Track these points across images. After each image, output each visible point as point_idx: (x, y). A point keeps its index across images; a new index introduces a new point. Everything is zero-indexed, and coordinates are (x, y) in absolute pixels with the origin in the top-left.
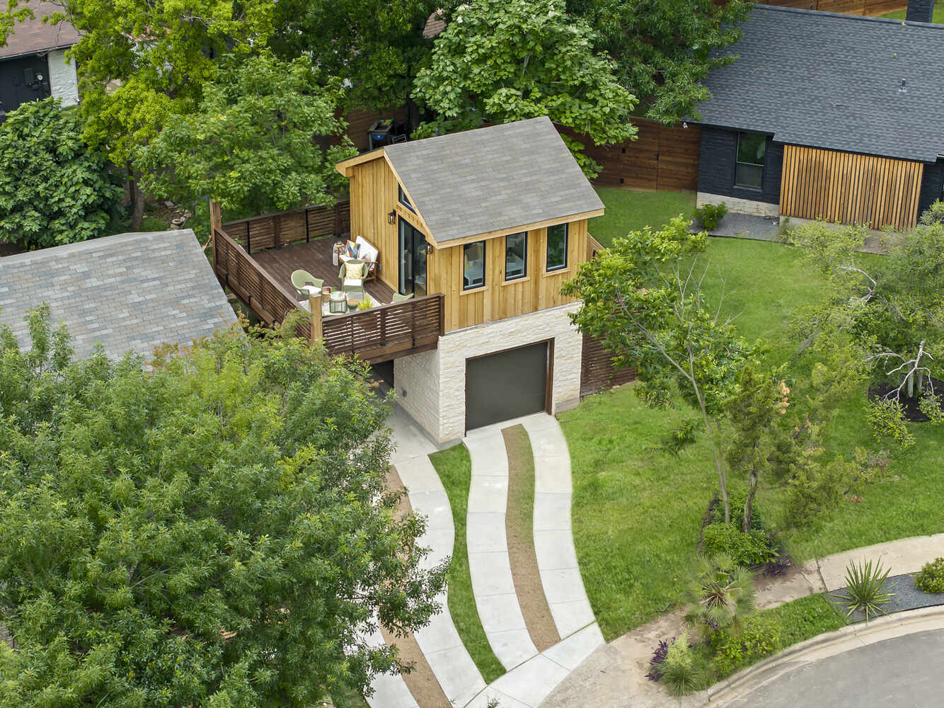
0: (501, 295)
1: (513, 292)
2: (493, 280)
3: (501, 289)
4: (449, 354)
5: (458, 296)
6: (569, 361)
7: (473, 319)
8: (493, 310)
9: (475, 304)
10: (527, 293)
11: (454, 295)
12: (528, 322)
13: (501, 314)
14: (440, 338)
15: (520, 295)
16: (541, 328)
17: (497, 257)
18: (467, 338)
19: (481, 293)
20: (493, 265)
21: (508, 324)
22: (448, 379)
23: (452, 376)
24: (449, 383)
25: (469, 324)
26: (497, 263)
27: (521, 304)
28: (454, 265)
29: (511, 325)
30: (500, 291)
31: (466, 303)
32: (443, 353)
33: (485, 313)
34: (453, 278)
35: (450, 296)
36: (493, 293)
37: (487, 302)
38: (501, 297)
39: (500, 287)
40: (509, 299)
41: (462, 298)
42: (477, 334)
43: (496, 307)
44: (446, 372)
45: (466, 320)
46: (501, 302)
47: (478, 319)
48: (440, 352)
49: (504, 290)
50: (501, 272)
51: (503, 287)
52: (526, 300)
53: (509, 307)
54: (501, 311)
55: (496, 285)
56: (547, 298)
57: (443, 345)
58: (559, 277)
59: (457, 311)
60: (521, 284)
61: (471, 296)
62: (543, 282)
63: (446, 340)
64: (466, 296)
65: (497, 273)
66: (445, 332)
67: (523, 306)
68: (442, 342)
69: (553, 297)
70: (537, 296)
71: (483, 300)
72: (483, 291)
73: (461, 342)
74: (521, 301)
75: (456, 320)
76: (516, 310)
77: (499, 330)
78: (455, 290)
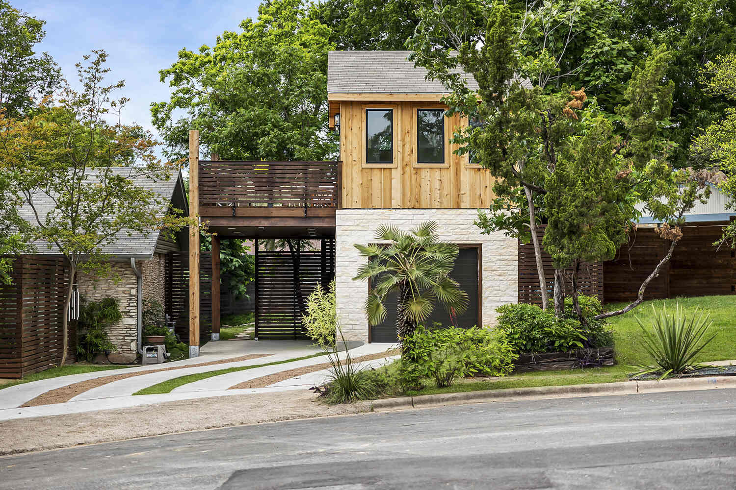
0: (414, 177)
1: (428, 178)
2: (403, 159)
3: (413, 172)
4: (347, 233)
5: (360, 169)
6: (501, 278)
7: (379, 199)
8: (404, 195)
9: (381, 183)
10: (446, 184)
11: (355, 165)
12: (445, 216)
13: (413, 201)
14: (338, 212)
15: (437, 185)
16: (463, 227)
17: (408, 132)
18: (369, 218)
19: (388, 170)
20: (403, 140)
21: (420, 213)
22: (347, 263)
23: (351, 260)
24: (348, 268)
25: (373, 205)
26: (407, 139)
27: (438, 195)
28: (355, 130)
29: (425, 215)
30: (412, 174)
31: (370, 179)
32: (340, 229)
33: (394, 196)
34: (354, 146)
35: (350, 166)
36: (403, 174)
37: (396, 183)
38: (414, 181)
39: (412, 169)
40: (423, 185)
41: (364, 170)
42: (381, 216)
43: (408, 191)
44: (344, 253)
45: (370, 199)
46: (414, 187)
47: (385, 201)
48: (337, 228)
49: (416, 173)
50: (412, 151)
51: (416, 169)
52: (445, 192)
53: (424, 196)
54: (413, 198)
55: (407, 165)
56: (471, 195)
57: (340, 220)
58: (486, 172)
59: (360, 186)
60: (438, 171)
61: (376, 172)
62: (466, 174)
63: (344, 214)
64: (370, 169)
65: (407, 152)
66: (344, 207)
67: (440, 198)
68: (340, 216)
69: (480, 196)
70: (460, 190)
71: (391, 179)
72: (391, 168)
73: (362, 222)
74: (438, 192)
75: (357, 196)
76: (433, 201)
77: (410, 217)
78: (357, 159)
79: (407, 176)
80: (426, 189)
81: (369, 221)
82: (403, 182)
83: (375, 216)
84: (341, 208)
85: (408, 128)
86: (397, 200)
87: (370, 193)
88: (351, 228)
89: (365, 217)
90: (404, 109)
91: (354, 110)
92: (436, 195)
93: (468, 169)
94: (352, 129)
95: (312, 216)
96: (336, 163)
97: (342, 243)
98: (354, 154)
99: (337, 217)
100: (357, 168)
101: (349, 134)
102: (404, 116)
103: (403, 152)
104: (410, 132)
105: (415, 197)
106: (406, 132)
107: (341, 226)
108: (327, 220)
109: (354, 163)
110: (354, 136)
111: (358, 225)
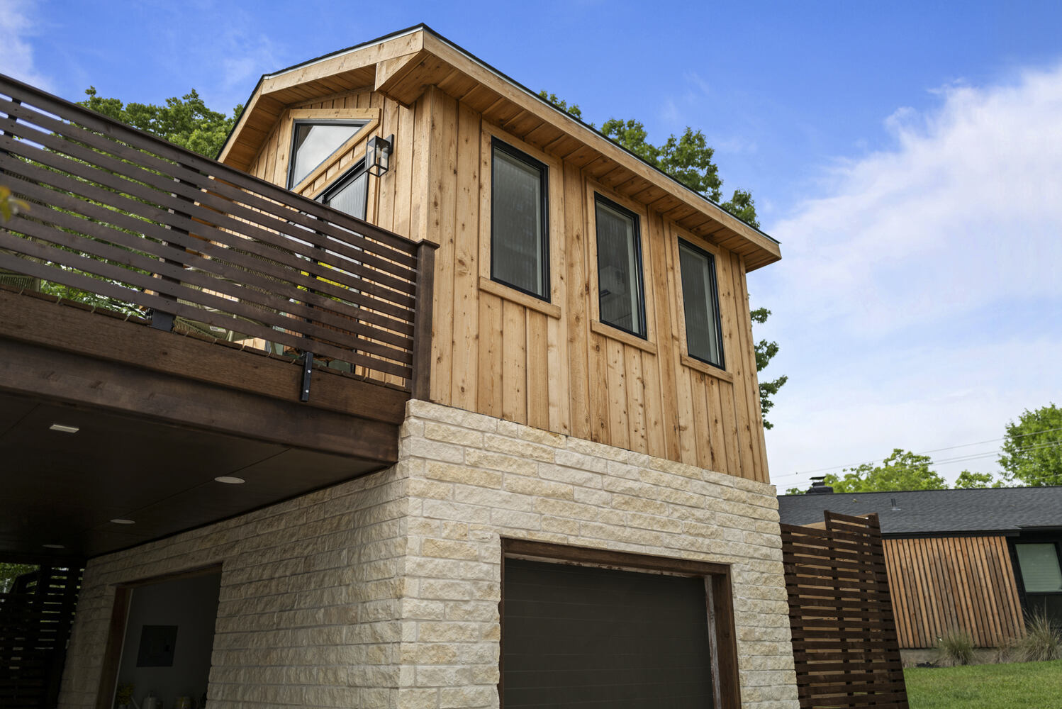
0: (593, 357)
1: (620, 368)
2: (570, 300)
3: (592, 341)
4: (443, 487)
5: (475, 291)
6: (770, 663)
7: (521, 395)
8: (573, 398)
9: (525, 349)
10: (651, 393)
11: (462, 274)
12: (667, 478)
13: (594, 419)
14: (414, 405)
15: (636, 388)
16: (698, 513)
17: (578, 237)
18: (505, 447)
19: (539, 318)
20: (567, 252)
21: (620, 458)
22: (437, 607)
23: (453, 595)
24: (442, 626)
25: (507, 410)
26: (577, 255)
27: (641, 419)
28: (465, 176)
29: (629, 467)
30: (589, 347)
31: (498, 328)
32: (421, 472)
33: (554, 396)
34: (461, 219)
35: (448, 272)
36: (571, 340)
37: (557, 359)
38: (592, 366)
39: (589, 332)
40: (612, 384)
41: (486, 299)
42: (535, 449)
43: (582, 391)
44: (430, 566)
45: (497, 389)
46: (593, 383)
47: (533, 406)
48: (411, 465)
49: (597, 348)
50: (587, 287)
51: (596, 336)
52: (652, 416)
53: (616, 414)
54: (594, 413)
55: (578, 319)
56: (697, 436)
57: (423, 439)
58: (714, 386)
59: (471, 341)
60: (637, 354)
61: (513, 313)
62: (684, 380)
63: (436, 420)
64: (499, 301)
65: (578, 287)
66: (432, 398)
67: (645, 428)
68: (420, 423)
69: (709, 442)
70: (677, 417)
71: (547, 347)
72: (546, 315)
73: (485, 457)
74: (641, 410)
75: (466, 371)
76: (632, 432)
77: (599, 467)
78: (467, 260)
79: (579, 347)
80: (617, 395)
81: (505, 457)
82: (571, 362)
83: (520, 445)
84: (426, 398)
85: (577, 227)
86: (558, 415)
87: (497, 368)
88: (454, 472)
89: (495, 443)
90: (569, 179)
91: (463, 124)
92: (637, 417)
93: (687, 370)
94: (455, 172)
95: (326, 404)
96: (414, 247)
97: (425, 526)
98: (460, 242)
99: (412, 425)
100: (467, 285)
101: (450, 181)
102: (569, 195)
103: (570, 284)
104: (582, 237)
105: (598, 410)
106: (575, 236)
107: (424, 459)
108: (369, 431)
109: (459, 268)
110: (461, 193)
111: (475, 465)
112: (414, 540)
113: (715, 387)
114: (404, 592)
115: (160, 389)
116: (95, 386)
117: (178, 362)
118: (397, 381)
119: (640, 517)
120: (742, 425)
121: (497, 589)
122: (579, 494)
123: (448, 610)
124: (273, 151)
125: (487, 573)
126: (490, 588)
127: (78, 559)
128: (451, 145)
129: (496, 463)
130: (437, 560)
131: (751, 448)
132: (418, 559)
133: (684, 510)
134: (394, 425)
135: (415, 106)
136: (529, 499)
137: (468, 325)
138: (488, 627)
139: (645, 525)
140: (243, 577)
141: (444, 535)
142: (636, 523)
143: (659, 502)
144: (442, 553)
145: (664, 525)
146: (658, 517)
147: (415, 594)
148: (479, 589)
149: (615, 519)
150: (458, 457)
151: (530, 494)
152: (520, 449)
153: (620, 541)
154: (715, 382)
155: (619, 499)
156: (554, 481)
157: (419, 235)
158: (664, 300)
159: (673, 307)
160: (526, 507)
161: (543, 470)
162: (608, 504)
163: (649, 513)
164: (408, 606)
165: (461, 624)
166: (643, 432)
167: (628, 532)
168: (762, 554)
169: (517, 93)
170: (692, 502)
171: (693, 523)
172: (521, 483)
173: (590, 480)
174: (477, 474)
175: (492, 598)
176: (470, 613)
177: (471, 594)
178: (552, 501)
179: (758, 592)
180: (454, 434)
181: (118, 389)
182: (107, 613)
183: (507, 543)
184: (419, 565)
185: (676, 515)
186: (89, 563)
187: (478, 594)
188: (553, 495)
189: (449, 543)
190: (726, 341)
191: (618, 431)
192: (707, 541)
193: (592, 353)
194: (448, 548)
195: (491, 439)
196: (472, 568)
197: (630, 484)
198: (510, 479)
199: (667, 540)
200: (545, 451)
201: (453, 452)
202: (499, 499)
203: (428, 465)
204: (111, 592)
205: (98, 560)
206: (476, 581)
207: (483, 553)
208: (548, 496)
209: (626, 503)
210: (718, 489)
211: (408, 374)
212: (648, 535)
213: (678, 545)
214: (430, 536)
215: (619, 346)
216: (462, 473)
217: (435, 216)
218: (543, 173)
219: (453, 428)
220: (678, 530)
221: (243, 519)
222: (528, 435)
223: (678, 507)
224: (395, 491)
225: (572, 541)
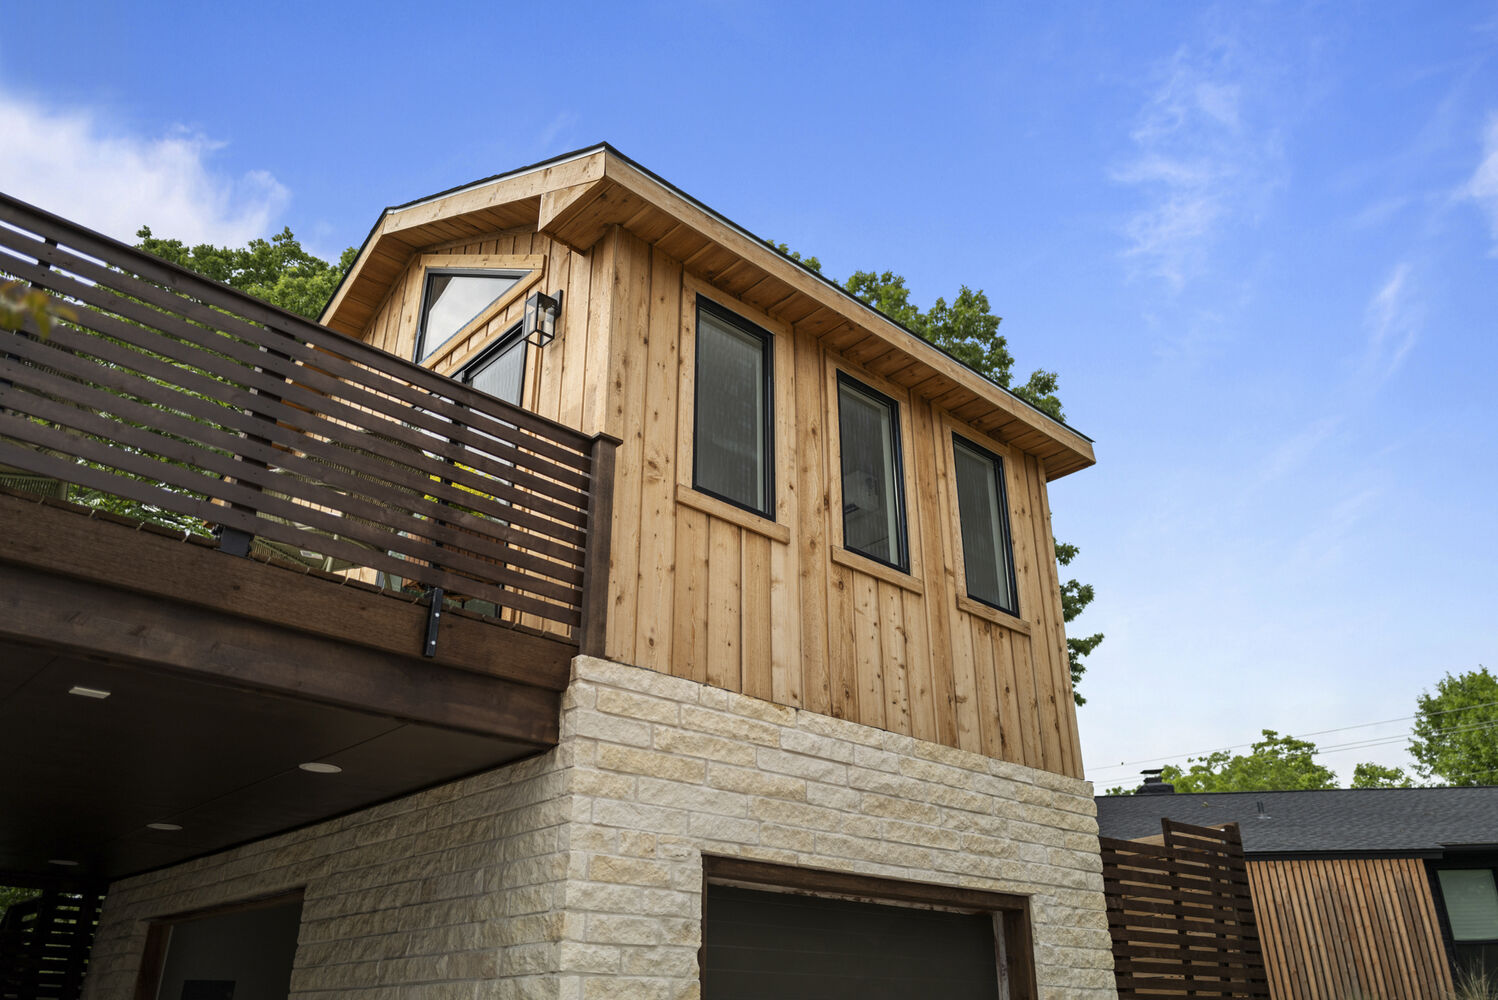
0: (834, 597)
1: (872, 614)
2: (802, 519)
3: (833, 576)
4: (620, 782)
5: (670, 505)
7: (733, 650)
8: (807, 656)
9: (739, 586)
10: (916, 649)
11: (653, 481)
12: (939, 770)
13: (835, 685)
14: (582, 664)
15: (894, 642)
16: (984, 821)
17: (814, 432)
18: (710, 724)
19: (759, 542)
20: (799, 452)
21: (873, 741)
23: (634, 938)
24: (617, 983)
25: (713, 671)
26: (813, 456)
27: (901, 686)
28: (660, 347)
29: (885, 754)
30: (829, 583)
31: (702, 556)
32: (589, 759)
33: (779, 652)
34: (653, 405)
35: (634, 478)
36: (804, 574)
37: (784, 601)
38: (834, 611)
39: (829, 563)
40: (861, 635)
41: (685, 515)
42: (752, 727)
43: (819, 645)
44: (602, 895)
45: (700, 642)
46: (835, 635)
47: (751, 665)
48: (577, 749)
49: (841, 585)
50: (827, 501)
51: (839, 569)
52: (918, 680)
53: (866, 678)
54: (835, 676)
55: (813, 544)
56: (980, 710)
57: (595, 712)
58: (1004, 640)
59: (664, 573)
60: (895, 594)
61: (724, 536)
62: (962, 631)
63: (613, 685)
64: (702, 519)
65: (814, 500)
66: (608, 653)
67: (908, 699)
68: (591, 689)
69: (998, 719)
70: (951, 683)
71: (770, 582)
72: (769, 539)
73: (683, 739)
74: (901, 672)
75: (656, 616)
76: (890, 705)
77: (842, 754)
78: (660, 461)
79: (815, 584)
80: (867, 651)
81: (710, 738)
82: (804, 603)
83: (731, 722)
84: (600, 653)
85: (813, 417)
86: (785, 679)
87: (700, 613)
88: (637, 759)
89: (696, 719)
90: (801, 352)
91: (658, 278)
92: (895, 683)
93: (966, 617)
94: (646, 342)
95: (459, 661)
96: (587, 443)
97: (595, 837)
98: (651, 437)
99: (579, 692)
100: (660, 495)
101: (638, 353)
102: (801, 374)
103: (803, 495)
104: (819, 432)
105: (841, 673)
106: (810, 430)
107: (595, 740)
108: (519, 699)
109: (649, 473)
110: (655, 372)
111: (667, 750)
112: (580, 856)
113: (1006, 641)
114: (564, 933)
115: (228, 637)
116: (137, 633)
117: (255, 599)
118: (560, 629)
119: (901, 826)
120: (1044, 695)
121: (697, 929)
122: (814, 792)
123: (625, 959)
124: (396, 311)
125: (682, 906)
126: (687, 927)
127: (97, 881)
128: (640, 305)
129: (697, 747)
130: (611, 887)
131: (1057, 728)
132: (585, 885)
133: (962, 817)
134: (553, 692)
135: (592, 252)
136: (743, 799)
137: (660, 551)
138: (682, 984)
139: (907, 839)
140: (335, 908)
141: (621, 850)
142: (895, 835)
143: (928, 805)
144: (621, 875)
145: (935, 838)
146: (926, 827)
147: (579, 936)
148: (671, 929)
149: (865, 830)
150: (643, 738)
151: (745, 793)
152: (731, 727)
153: (873, 861)
154: (1006, 634)
155: (872, 800)
156: (778, 773)
157: (594, 426)
158: (934, 518)
159: (946, 528)
160: (738, 811)
161: (764, 758)
162: (855, 807)
163: (912, 822)
164: (568, 953)
165: (645, 979)
166: (904, 705)
167: (883, 848)
168: (1074, 882)
169: (732, 236)
170: (975, 806)
171: (977, 835)
172: (732, 777)
173: (830, 772)
174: (670, 763)
175: (689, 942)
176: (657, 964)
177: (659, 936)
178: (776, 802)
179: (1070, 936)
180: (638, 704)
181: (169, 637)
182: (134, 961)
183: (711, 862)
184: (586, 893)
185: (952, 823)
186: (113, 888)
187: (669, 937)
188: (777, 794)
189: (629, 862)
190: (1020, 577)
191: (869, 701)
192: (996, 862)
193: (833, 592)
194: (626, 870)
195: (690, 712)
196: (660, 898)
197: (887, 779)
198: (717, 771)
199: (940, 860)
200: (766, 730)
201: (637, 731)
202: (701, 799)
203: (602, 749)
204: (141, 929)
205: (125, 883)
206: (666, 917)
207: (678, 877)
208: (769, 795)
209: (881, 806)
210: (1012, 787)
211: (575, 619)
212: (912, 853)
213: (954, 867)
214: (602, 852)
215: (871, 583)
216: (649, 761)
217: (617, 400)
218: (766, 343)
219: (636, 697)
220: (955, 846)
221: (337, 824)
222: (743, 707)
223: (953, 813)
224: (553, 787)
225: (805, 860)
